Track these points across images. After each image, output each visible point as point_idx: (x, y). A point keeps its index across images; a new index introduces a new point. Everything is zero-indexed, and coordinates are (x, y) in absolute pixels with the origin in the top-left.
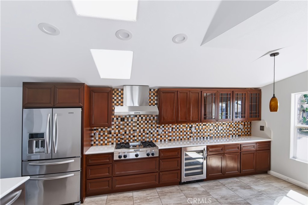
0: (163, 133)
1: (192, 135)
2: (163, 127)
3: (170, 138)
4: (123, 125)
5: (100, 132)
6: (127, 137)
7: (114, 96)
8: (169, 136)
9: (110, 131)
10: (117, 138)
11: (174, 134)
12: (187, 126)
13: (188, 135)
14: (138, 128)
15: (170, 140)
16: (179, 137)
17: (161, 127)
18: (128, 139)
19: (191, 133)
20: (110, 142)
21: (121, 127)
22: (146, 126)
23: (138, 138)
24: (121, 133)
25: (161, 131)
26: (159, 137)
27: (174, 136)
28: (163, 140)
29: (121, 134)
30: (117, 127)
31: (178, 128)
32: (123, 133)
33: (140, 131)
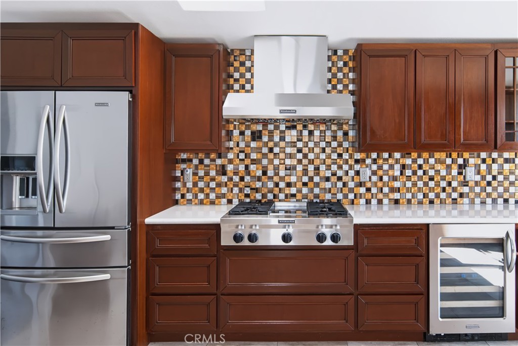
0: (374, 178)
1: (466, 190)
2: (375, 161)
3: (397, 196)
4: (258, 150)
5: (196, 167)
6: (271, 185)
7: (232, 69)
8: (393, 190)
9: (223, 167)
10: (241, 186)
11: (409, 184)
12: (449, 161)
13: (454, 190)
14: (300, 162)
15: (397, 202)
16: (425, 196)
17: (368, 161)
18: (271, 191)
19: (465, 183)
20: (224, 196)
21: (254, 156)
22: (323, 156)
23: (300, 191)
24: (253, 174)
25: (369, 173)
26: (362, 190)
27: (409, 190)
28: (374, 201)
29: (252, 177)
30: (242, 156)
31: (420, 167)
32: (257, 175)
33: (305, 172)
